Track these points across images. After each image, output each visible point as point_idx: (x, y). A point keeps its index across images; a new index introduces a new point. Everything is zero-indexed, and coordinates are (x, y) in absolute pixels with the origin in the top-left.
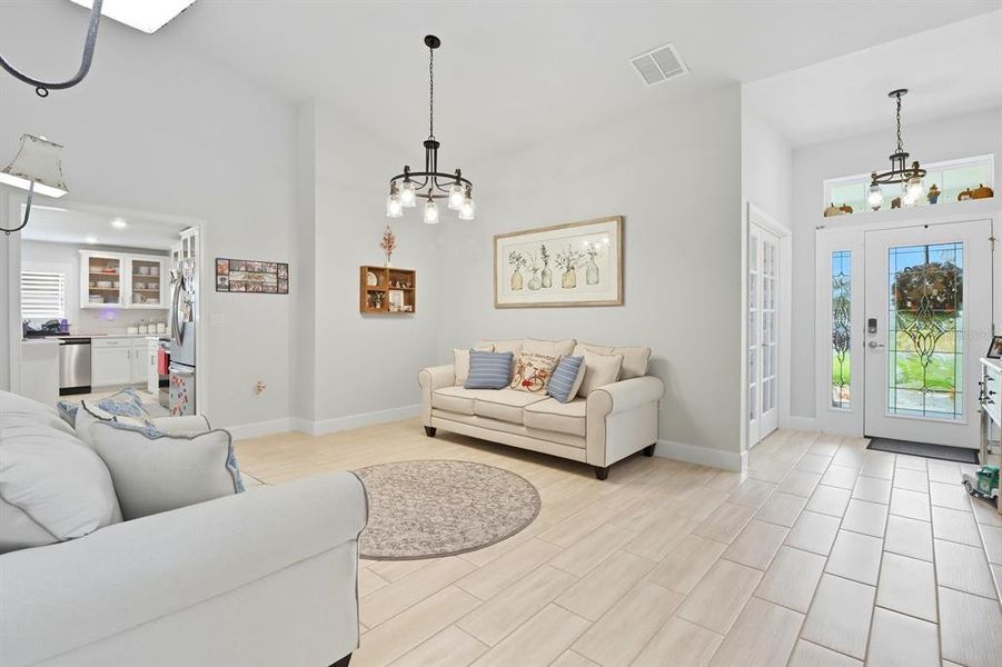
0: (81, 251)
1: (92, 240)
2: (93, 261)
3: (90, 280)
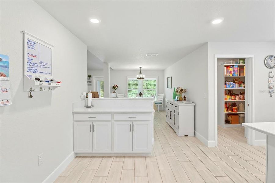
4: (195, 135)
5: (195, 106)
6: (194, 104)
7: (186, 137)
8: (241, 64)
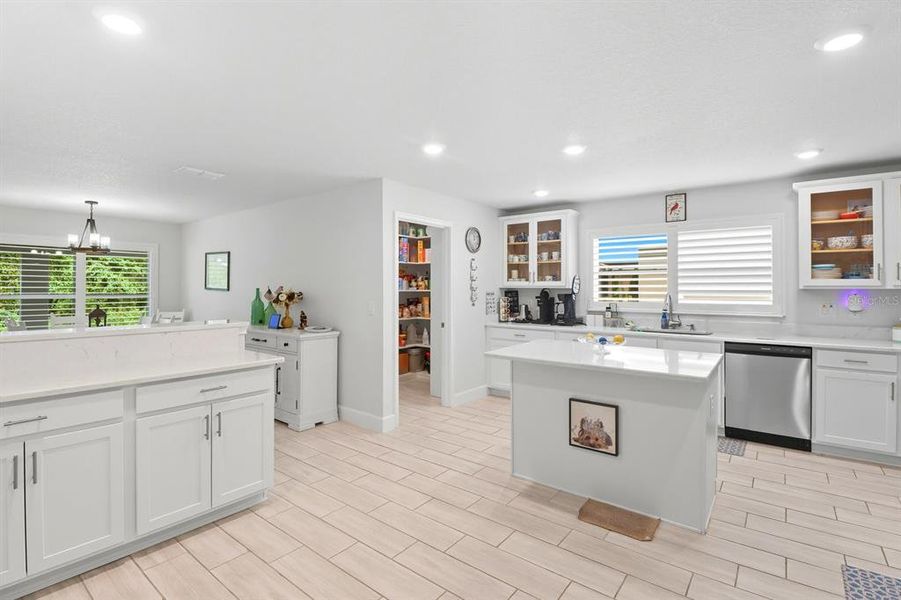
0: (795, 186)
1: (809, 157)
2: (818, 201)
3: (814, 236)
4: (339, 416)
5: (338, 338)
6: (338, 333)
7: (318, 427)
8: (412, 236)
